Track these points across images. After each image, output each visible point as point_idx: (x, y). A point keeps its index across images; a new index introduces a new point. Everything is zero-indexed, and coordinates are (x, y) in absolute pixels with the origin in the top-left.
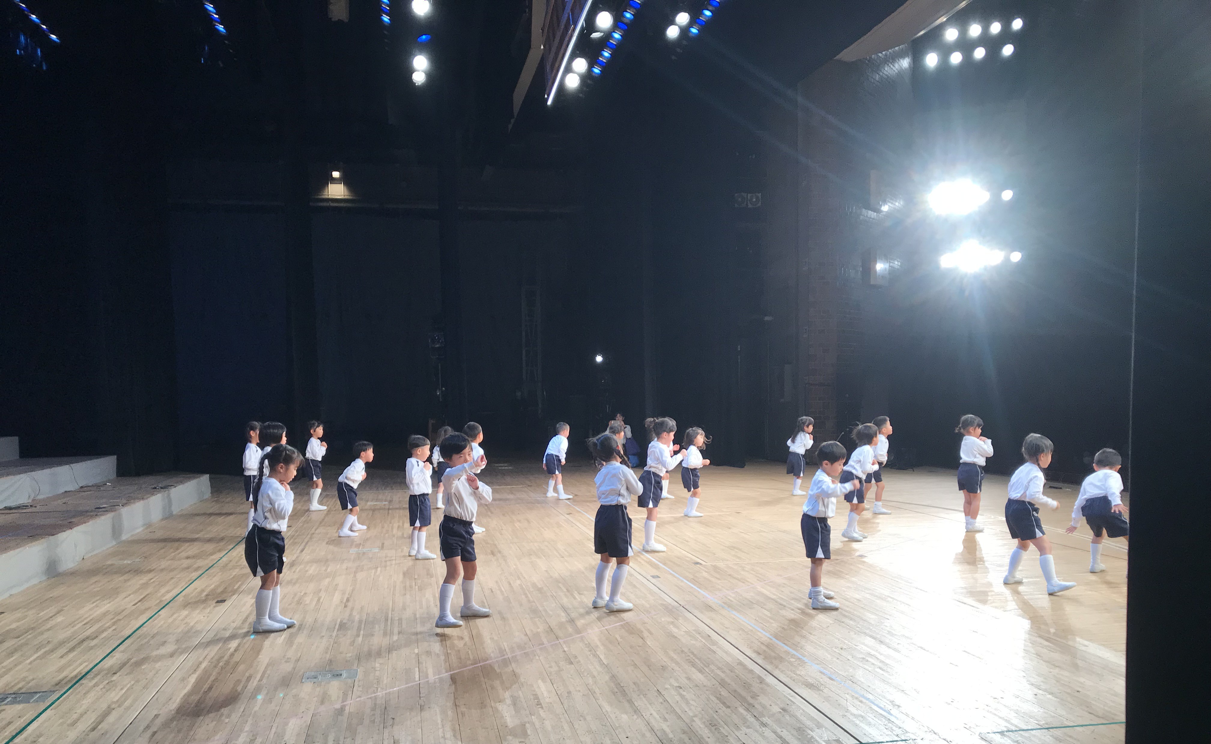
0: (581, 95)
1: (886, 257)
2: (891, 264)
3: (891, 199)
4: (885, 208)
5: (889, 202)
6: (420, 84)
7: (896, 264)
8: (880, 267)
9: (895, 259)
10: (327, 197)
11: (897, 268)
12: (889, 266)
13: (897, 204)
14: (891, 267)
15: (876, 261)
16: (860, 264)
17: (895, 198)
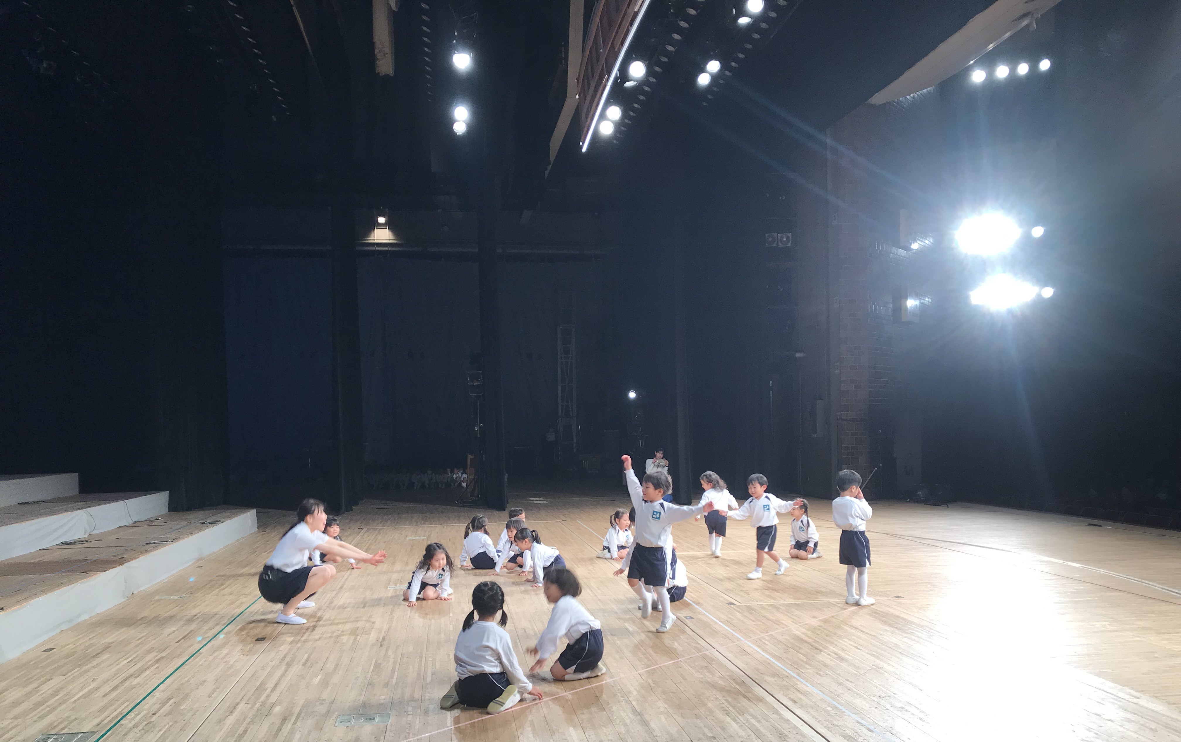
0: (615, 142)
1: (917, 296)
2: (922, 301)
3: (922, 238)
4: (915, 246)
5: (919, 240)
6: (461, 134)
7: (927, 300)
8: (911, 303)
9: (926, 296)
10: (373, 241)
11: (927, 304)
12: (920, 303)
13: (927, 242)
14: (922, 303)
15: (907, 298)
16: (891, 301)
17: (925, 235)
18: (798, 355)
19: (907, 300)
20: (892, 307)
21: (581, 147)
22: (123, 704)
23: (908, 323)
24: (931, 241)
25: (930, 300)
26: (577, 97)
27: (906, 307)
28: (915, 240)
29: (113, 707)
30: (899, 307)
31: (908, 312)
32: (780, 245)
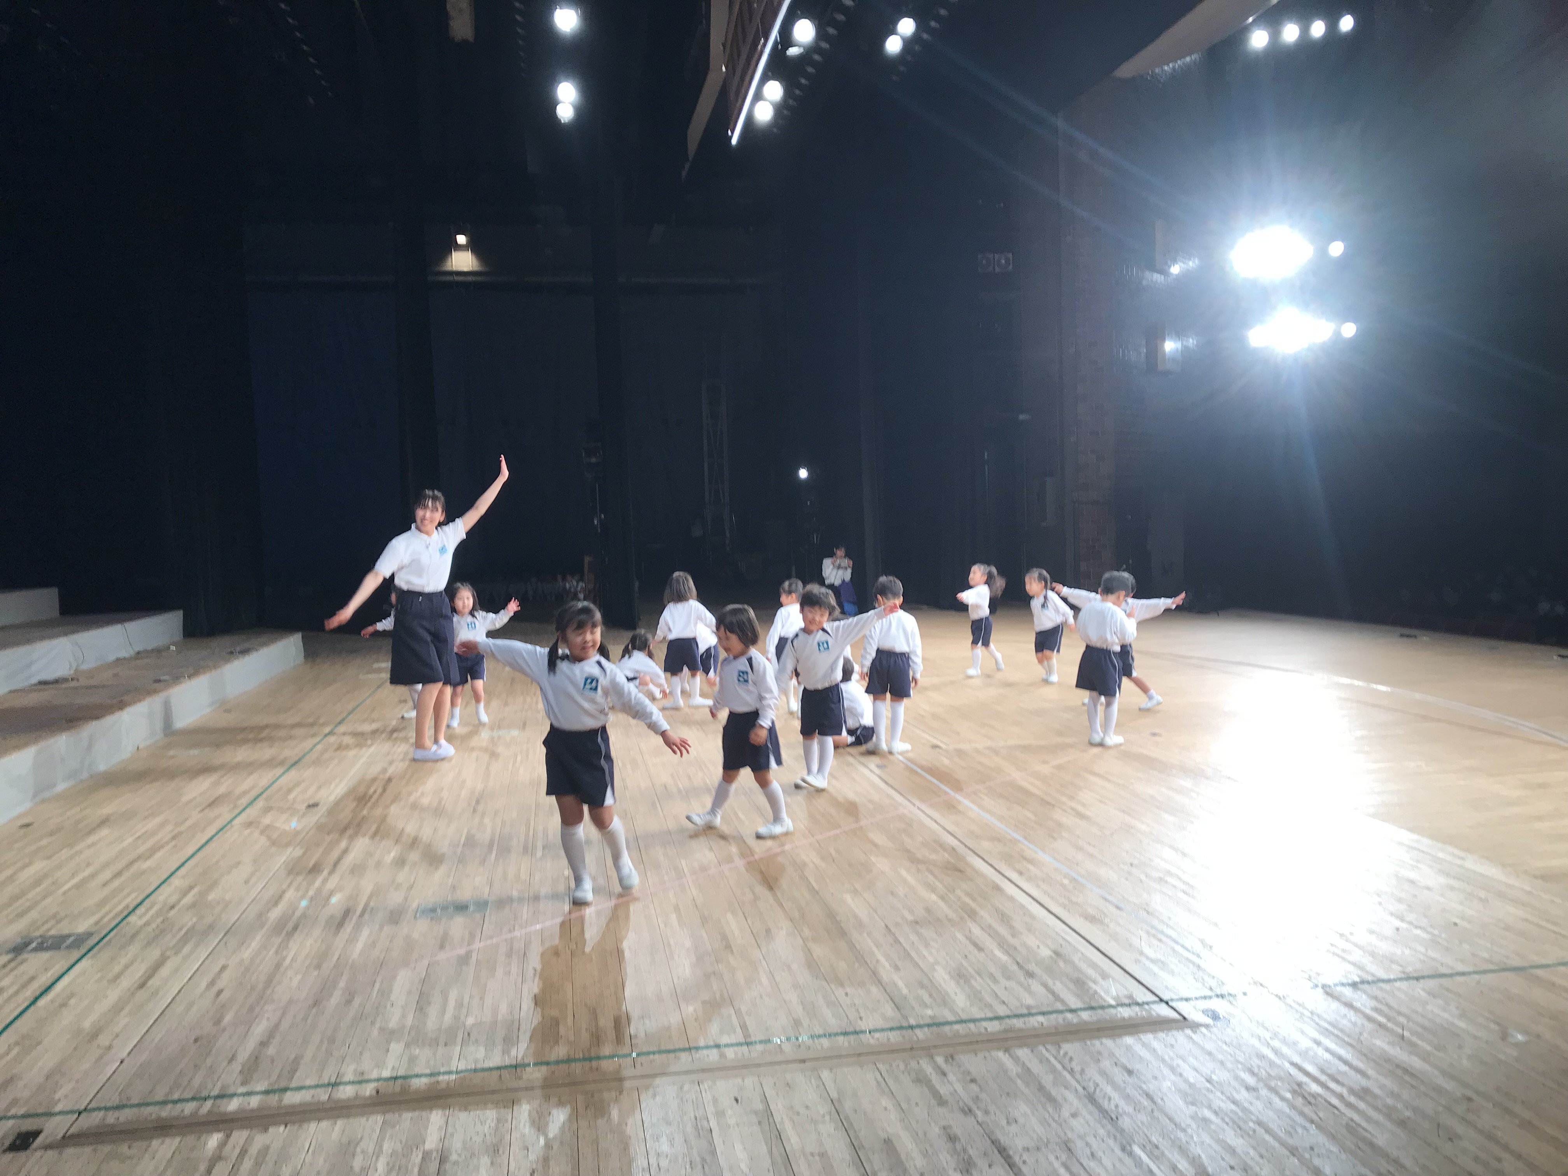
1: (1179, 334)
2: (1184, 343)
3: (1184, 257)
4: (1175, 270)
5: (1181, 262)
6: (567, 121)
7: (1191, 342)
8: (1170, 346)
9: (1190, 336)
10: (450, 269)
11: (1191, 347)
12: (1182, 345)
14: (1185, 346)
15: (1165, 339)
16: (1144, 343)
18: (1022, 417)
19: (1165, 342)
20: (1145, 351)
21: (731, 137)
22: (129, 894)
23: (1166, 373)
24: (1197, 263)
25: (1195, 342)
26: (724, 69)
27: (1164, 352)
28: (1175, 261)
29: (116, 900)
30: (1154, 351)
31: (1167, 357)
32: (997, 270)
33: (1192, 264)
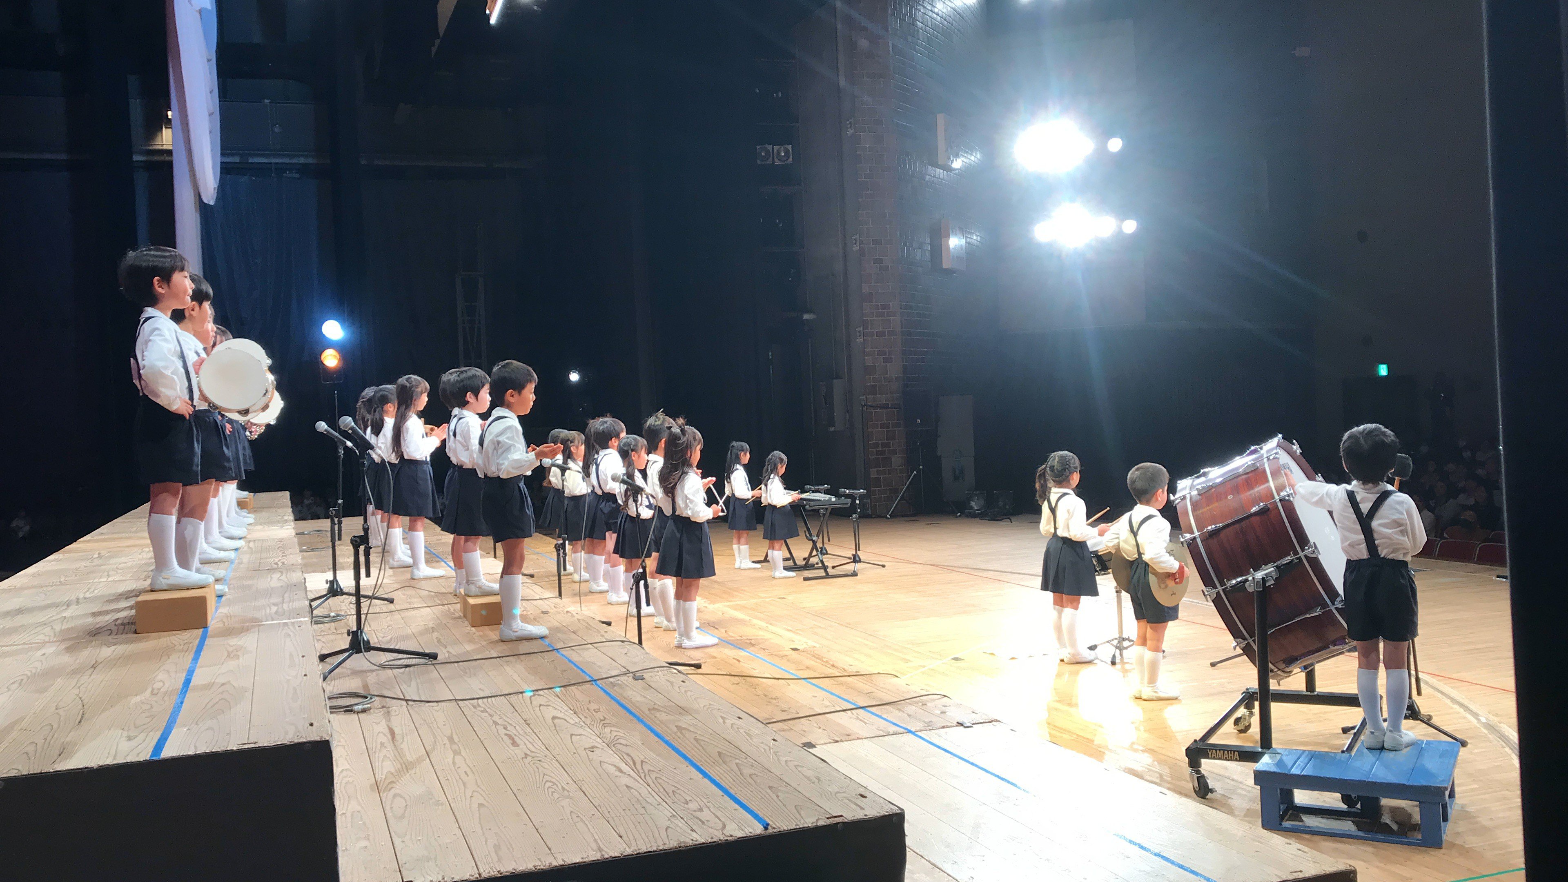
1: (963, 231)
2: (969, 239)
3: (967, 153)
4: (957, 164)
5: (963, 156)
7: (975, 238)
8: (955, 242)
9: (974, 233)
10: (160, 147)
11: (975, 245)
12: (966, 243)
13: (973, 158)
14: (969, 243)
15: (949, 237)
16: (928, 241)
17: (970, 150)
18: (806, 317)
19: (949, 239)
20: (929, 249)
21: (488, 17)
23: (949, 272)
24: (978, 157)
25: (979, 238)
27: (948, 247)
28: (957, 156)
30: (937, 249)
31: (951, 255)
32: (777, 162)
33: (974, 158)
